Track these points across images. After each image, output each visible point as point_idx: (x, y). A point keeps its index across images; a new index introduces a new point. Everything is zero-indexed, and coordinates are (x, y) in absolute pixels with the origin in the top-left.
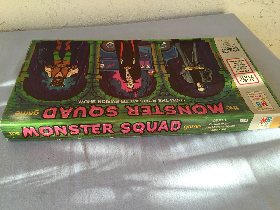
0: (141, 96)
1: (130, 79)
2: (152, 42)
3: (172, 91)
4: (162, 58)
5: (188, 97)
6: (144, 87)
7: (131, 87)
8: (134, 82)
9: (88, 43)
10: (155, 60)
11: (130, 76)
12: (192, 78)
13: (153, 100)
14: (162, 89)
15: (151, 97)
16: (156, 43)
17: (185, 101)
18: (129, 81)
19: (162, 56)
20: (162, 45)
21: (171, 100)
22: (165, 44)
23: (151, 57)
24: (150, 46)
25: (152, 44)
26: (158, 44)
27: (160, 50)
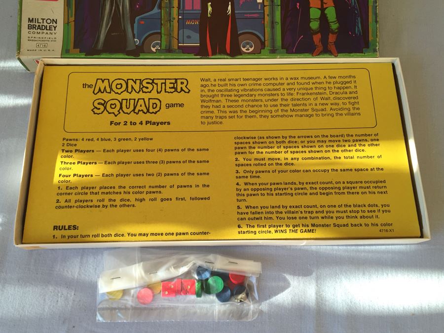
2: (175, 51)
4: (163, 17)
9: (285, 50)
10: (175, 11)
16: (169, 51)
19: (163, 23)
20: (158, 47)
22: (152, 49)
23: (180, 18)
24: (179, 45)
25: (176, 48)
26: (164, 48)
27: (163, 35)
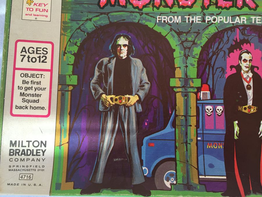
0: (229, 32)
1: (245, 76)
2: (195, 188)
3: (174, 42)
4: (177, 138)
5: (150, 25)
6: (221, 54)
7: (245, 56)
8: (239, 68)
10: (192, 131)
11: (246, 84)
12: (132, 71)
13: (210, 21)
14: (189, 48)
15: (212, 30)
16: (188, 186)
17: (158, 17)
18: (247, 72)
20: (172, 180)
21: (180, 22)
22: (165, 182)
23: (200, 141)
24: (200, 177)
25: (196, 181)
26: (181, 182)
27: (178, 163)
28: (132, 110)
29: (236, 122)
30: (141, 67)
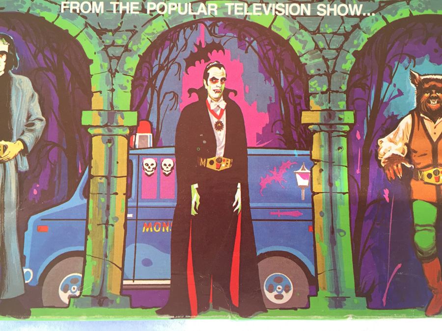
0: (188, 30)
1: (213, 106)
2: (112, 302)
3: (90, 46)
4: (91, 216)
5: (49, 17)
6: (174, 68)
8: (203, 93)
9: (364, 300)
11: (214, 120)
12: (13, 98)
13: (155, 11)
14: (118, 58)
15: (158, 27)
16: (100, 300)
17: (63, 3)
18: (218, 99)
19: (90, 227)
21: (102, 12)
22: (61, 293)
23: (131, 219)
24: (125, 282)
25: (116, 290)
26: (89, 293)
27: (88, 259)
28: (11, 167)
29: (196, 186)
30: (30, 91)
